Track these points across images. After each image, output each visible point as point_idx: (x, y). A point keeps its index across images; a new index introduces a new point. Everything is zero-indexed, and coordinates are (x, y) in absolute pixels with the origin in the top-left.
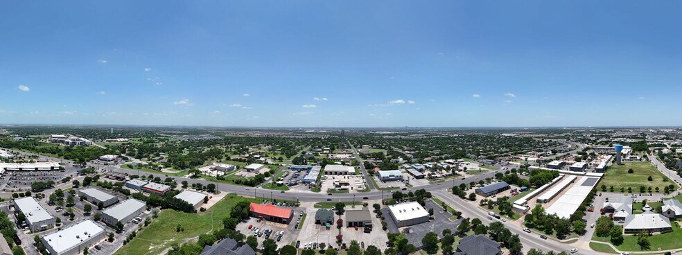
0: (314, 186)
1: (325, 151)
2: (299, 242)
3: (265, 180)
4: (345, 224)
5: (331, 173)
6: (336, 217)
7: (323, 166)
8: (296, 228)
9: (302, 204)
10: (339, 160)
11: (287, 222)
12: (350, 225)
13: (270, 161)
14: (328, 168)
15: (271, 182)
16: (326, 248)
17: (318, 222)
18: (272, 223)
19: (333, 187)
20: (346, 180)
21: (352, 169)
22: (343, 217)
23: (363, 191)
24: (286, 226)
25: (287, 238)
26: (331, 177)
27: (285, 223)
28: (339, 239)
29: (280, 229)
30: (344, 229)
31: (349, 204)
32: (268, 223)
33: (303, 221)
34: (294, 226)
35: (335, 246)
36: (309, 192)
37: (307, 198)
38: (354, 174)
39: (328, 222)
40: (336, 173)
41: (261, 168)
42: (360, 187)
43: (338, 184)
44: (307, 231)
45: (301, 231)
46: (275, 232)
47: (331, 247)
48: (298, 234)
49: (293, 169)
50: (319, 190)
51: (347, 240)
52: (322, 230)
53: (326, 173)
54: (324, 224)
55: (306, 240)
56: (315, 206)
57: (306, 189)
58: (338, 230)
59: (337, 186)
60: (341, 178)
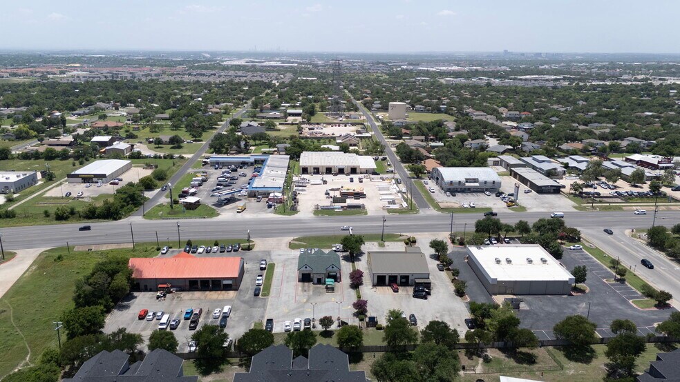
0: (280, 201)
1: (290, 119)
2: (270, 321)
3: (146, 199)
4: (367, 280)
5: (317, 171)
6: (346, 268)
7: (295, 156)
8: (256, 295)
9: (259, 245)
10: (331, 139)
11: (232, 285)
12: (380, 281)
13: (145, 150)
14: (307, 159)
15: (164, 200)
16: (334, 327)
17: (305, 278)
18: (197, 294)
19: (327, 203)
20: (356, 187)
21: (368, 162)
22: (362, 265)
23: (401, 211)
24: (232, 294)
25: (242, 318)
26: (317, 179)
27: (228, 288)
28: (361, 308)
29: (221, 303)
30: (367, 290)
31: (372, 238)
32: (186, 296)
33: (269, 279)
34: (251, 293)
35: (354, 322)
36: (270, 215)
37: (268, 231)
38: (374, 173)
39: (329, 277)
40: (329, 171)
41: (125, 169)
42: (393, 202)
43: (338, 194)
44: (284, 298)
45: (271, 299)
46: (208, 313)
47: (343, 324)
48: (264, 306)
49: (217, 165)
50: (294, 210)
51: (377, 311)
52: (317, 293)
53: (305, 170)
54: (319, 281)
55: (286, 316)
56: (292, 246)
57: (261, 210)
58: (353, 292)
59: (336, 200)
60: (342, 182)
